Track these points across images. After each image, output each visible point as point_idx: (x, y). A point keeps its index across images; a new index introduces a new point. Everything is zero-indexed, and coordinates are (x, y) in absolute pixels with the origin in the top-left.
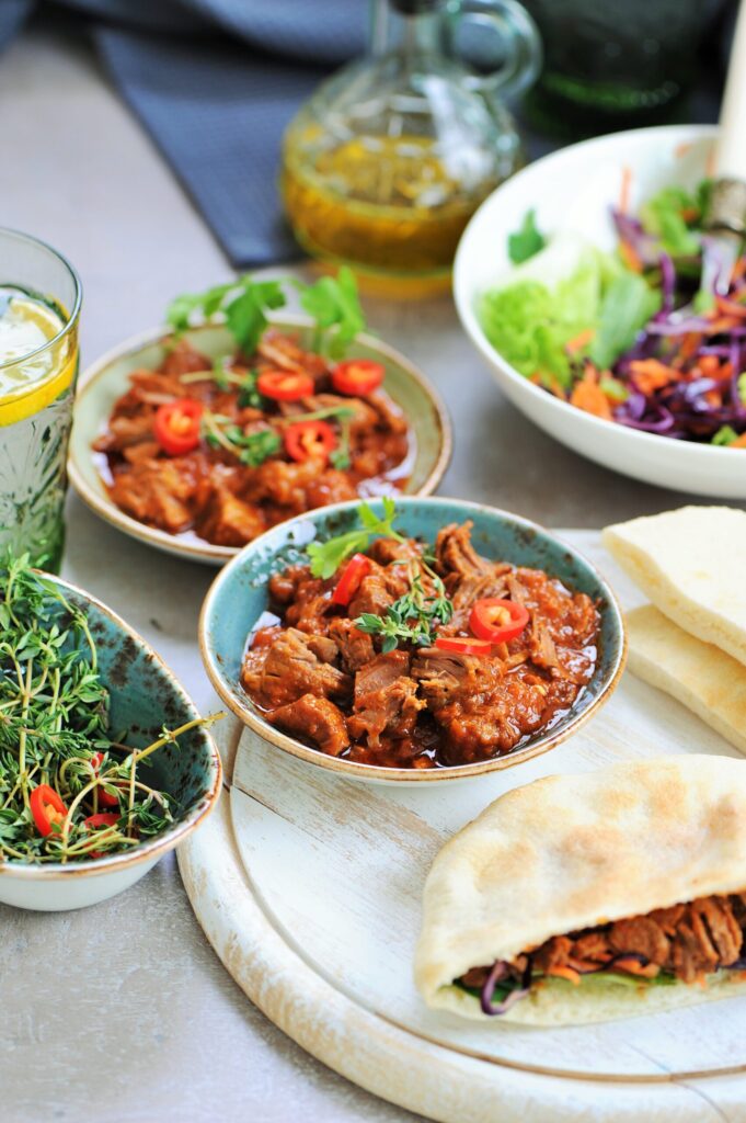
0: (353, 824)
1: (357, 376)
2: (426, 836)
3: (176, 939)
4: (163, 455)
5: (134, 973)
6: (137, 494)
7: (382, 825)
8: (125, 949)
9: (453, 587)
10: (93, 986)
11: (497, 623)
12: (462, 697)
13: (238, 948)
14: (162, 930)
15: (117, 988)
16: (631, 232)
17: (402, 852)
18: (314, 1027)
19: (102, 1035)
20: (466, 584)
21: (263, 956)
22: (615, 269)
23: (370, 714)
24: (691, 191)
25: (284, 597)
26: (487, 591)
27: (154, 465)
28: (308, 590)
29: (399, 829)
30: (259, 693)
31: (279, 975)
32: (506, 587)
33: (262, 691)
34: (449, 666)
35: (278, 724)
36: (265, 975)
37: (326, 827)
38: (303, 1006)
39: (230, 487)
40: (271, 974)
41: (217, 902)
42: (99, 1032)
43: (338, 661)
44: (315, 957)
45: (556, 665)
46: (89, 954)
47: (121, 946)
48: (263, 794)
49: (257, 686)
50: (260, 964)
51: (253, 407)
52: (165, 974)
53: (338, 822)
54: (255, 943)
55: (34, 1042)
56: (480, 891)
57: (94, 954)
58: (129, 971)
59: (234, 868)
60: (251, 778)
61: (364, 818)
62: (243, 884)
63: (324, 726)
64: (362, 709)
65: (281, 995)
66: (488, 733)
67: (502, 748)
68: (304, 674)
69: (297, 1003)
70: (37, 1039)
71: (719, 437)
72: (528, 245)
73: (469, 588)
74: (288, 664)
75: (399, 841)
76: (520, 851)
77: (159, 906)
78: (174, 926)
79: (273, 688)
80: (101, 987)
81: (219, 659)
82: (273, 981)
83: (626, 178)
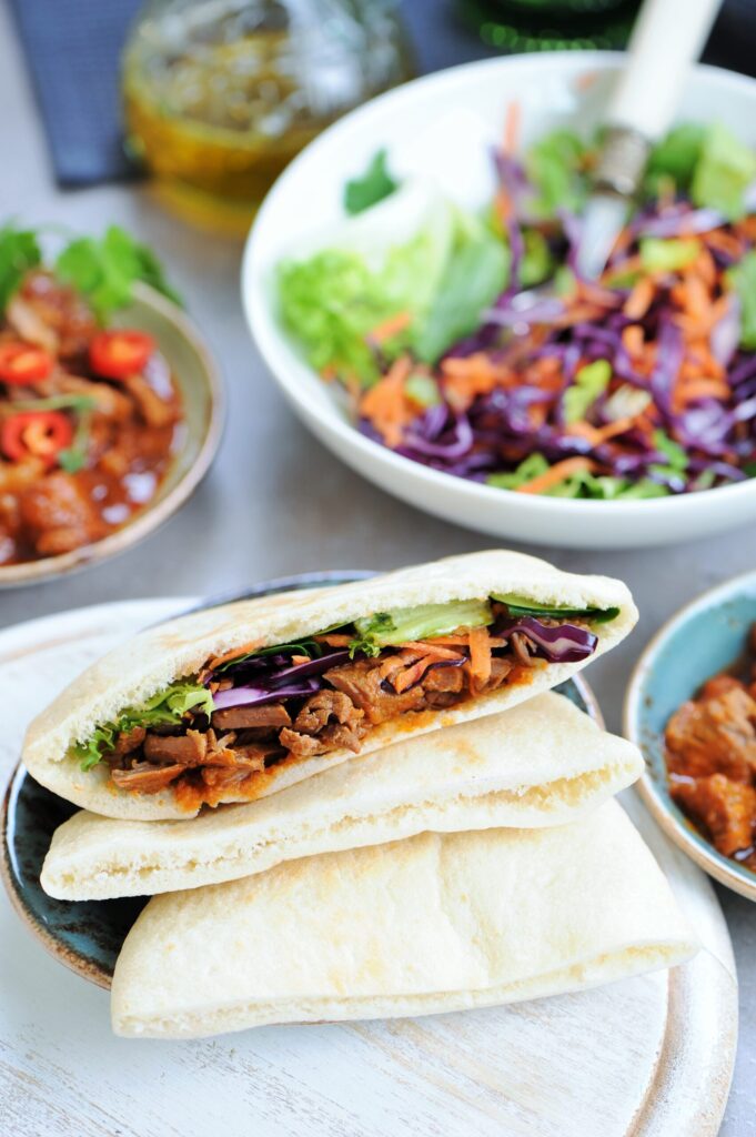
1: (121, 353)
22: (475, 230)
24: (586, 133)
71: (526, 468)
72: (373, 190)
83: (514, 115)
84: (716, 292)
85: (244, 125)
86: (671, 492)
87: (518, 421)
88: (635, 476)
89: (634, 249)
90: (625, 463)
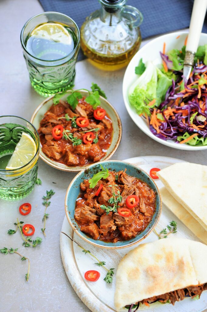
0: (101, 252)
1: (99, 115)
2: (116, 255)
3: (62, 279)
4: (55, 140)
5: (53, 289)
6: (48, 151)
7: (107, 252)
8: (51, 283)
9: (122, 189)
10: (45, 293)
11: (132, 203)
12: (124, 225)
13: (76, 287)
14: (59, 277)
15: (50, 293)
16: (165, 59)
17: (111, 260)
18: (93, 308)
19: (47, 307)
20: (125, 189)
21: (81, 290)
23: (104, 230)
25: (84, 190)
26: (130, 191)
27: (52, 143)
28: (89, 191)
29: (111, 253)
30: (79, 222)
31: (85, 295)
32: (134, 190)
33: (79, 221)
34: (121, 218)
35: (83, 232)
36: (82, 294)
37: (95, 253)
38: (90, 303)
39: (70, 150)
40: (83, 295)
41: (71, 274)
42: (47, 306)
43: (96, 213)
44: (93, 291)
45: (146, 212)
46: (43, 284)
47: (50, 281)
48: (80, 243)
49: (78, 220)
50: (81, 292)
51: (75, 128)
52: (60, 289)
53: (97, 251)
54: (80, 286)
55: (33, 310)
56: (128, 281)
57: (44, 284)
58: (52, 289)
59: (74, 264)
60: (77, 239)
61: (103, 250)
62: (76, 269)
63: (93, 234)
64: (102, 228)
65: (85, 300)
66: (130, 234)
67: (133, 237)
68: (89, 218)
69: (89, 302)
70: (33, 309)
73: (126, 190)
74: (85, 216)
75: (110, 256)
76: (137, 270)
77: (58, 270)
78: (61, 275)
79: (82, 221)
80: (46, 293)
81: (69, 213)
82: (84, 296)
83: (165, 45)
90: (205, 134)
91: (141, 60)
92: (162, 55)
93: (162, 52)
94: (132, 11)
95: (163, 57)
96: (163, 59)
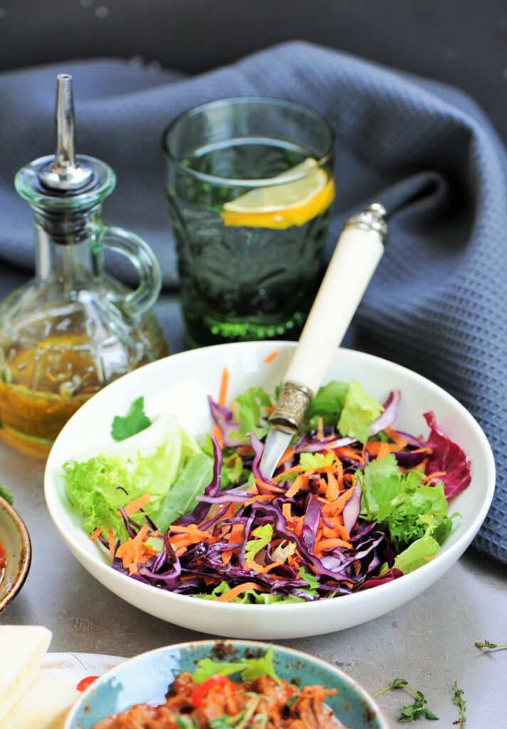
16: (222, 421)
83: (225, 377)
84: (346, 485)
85: (55, 388)
86: (307, 600)
87: (214, 561)
88: (285, 593)
89: (296, 460)
90: (278, 584)
91: (139, 403)
92: (214, 407)
93: (216, 400)
94: (132, 247)
95: (217, 413)
96: (215, 419)
